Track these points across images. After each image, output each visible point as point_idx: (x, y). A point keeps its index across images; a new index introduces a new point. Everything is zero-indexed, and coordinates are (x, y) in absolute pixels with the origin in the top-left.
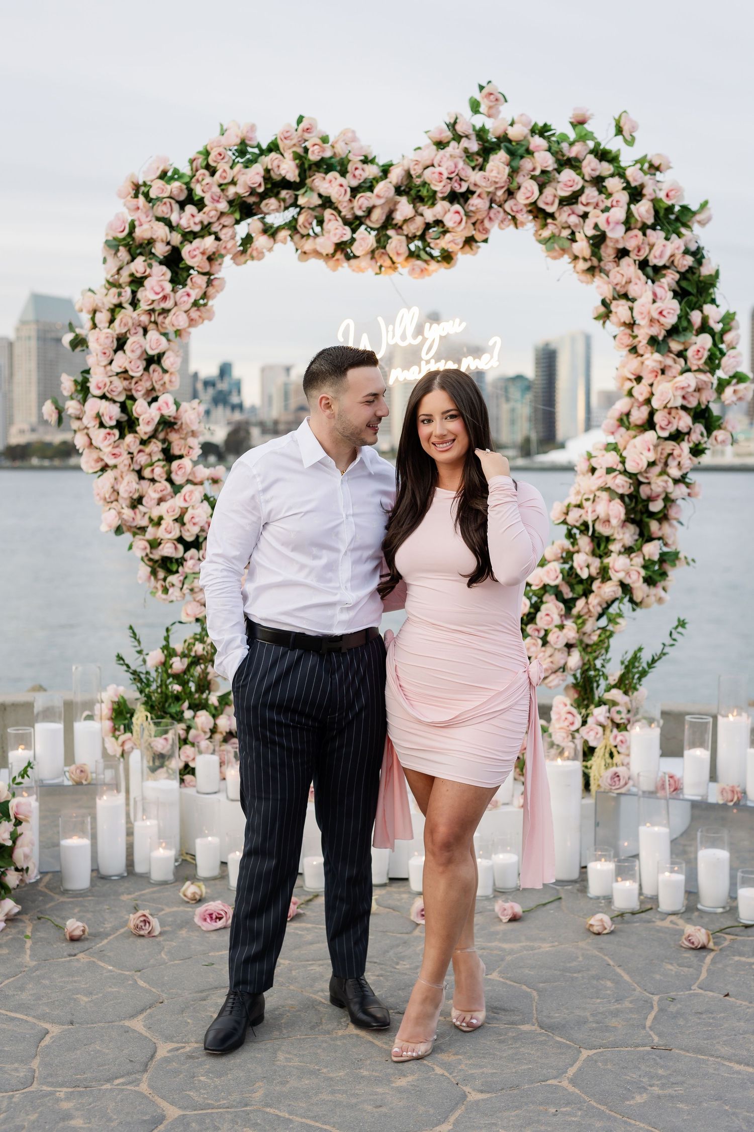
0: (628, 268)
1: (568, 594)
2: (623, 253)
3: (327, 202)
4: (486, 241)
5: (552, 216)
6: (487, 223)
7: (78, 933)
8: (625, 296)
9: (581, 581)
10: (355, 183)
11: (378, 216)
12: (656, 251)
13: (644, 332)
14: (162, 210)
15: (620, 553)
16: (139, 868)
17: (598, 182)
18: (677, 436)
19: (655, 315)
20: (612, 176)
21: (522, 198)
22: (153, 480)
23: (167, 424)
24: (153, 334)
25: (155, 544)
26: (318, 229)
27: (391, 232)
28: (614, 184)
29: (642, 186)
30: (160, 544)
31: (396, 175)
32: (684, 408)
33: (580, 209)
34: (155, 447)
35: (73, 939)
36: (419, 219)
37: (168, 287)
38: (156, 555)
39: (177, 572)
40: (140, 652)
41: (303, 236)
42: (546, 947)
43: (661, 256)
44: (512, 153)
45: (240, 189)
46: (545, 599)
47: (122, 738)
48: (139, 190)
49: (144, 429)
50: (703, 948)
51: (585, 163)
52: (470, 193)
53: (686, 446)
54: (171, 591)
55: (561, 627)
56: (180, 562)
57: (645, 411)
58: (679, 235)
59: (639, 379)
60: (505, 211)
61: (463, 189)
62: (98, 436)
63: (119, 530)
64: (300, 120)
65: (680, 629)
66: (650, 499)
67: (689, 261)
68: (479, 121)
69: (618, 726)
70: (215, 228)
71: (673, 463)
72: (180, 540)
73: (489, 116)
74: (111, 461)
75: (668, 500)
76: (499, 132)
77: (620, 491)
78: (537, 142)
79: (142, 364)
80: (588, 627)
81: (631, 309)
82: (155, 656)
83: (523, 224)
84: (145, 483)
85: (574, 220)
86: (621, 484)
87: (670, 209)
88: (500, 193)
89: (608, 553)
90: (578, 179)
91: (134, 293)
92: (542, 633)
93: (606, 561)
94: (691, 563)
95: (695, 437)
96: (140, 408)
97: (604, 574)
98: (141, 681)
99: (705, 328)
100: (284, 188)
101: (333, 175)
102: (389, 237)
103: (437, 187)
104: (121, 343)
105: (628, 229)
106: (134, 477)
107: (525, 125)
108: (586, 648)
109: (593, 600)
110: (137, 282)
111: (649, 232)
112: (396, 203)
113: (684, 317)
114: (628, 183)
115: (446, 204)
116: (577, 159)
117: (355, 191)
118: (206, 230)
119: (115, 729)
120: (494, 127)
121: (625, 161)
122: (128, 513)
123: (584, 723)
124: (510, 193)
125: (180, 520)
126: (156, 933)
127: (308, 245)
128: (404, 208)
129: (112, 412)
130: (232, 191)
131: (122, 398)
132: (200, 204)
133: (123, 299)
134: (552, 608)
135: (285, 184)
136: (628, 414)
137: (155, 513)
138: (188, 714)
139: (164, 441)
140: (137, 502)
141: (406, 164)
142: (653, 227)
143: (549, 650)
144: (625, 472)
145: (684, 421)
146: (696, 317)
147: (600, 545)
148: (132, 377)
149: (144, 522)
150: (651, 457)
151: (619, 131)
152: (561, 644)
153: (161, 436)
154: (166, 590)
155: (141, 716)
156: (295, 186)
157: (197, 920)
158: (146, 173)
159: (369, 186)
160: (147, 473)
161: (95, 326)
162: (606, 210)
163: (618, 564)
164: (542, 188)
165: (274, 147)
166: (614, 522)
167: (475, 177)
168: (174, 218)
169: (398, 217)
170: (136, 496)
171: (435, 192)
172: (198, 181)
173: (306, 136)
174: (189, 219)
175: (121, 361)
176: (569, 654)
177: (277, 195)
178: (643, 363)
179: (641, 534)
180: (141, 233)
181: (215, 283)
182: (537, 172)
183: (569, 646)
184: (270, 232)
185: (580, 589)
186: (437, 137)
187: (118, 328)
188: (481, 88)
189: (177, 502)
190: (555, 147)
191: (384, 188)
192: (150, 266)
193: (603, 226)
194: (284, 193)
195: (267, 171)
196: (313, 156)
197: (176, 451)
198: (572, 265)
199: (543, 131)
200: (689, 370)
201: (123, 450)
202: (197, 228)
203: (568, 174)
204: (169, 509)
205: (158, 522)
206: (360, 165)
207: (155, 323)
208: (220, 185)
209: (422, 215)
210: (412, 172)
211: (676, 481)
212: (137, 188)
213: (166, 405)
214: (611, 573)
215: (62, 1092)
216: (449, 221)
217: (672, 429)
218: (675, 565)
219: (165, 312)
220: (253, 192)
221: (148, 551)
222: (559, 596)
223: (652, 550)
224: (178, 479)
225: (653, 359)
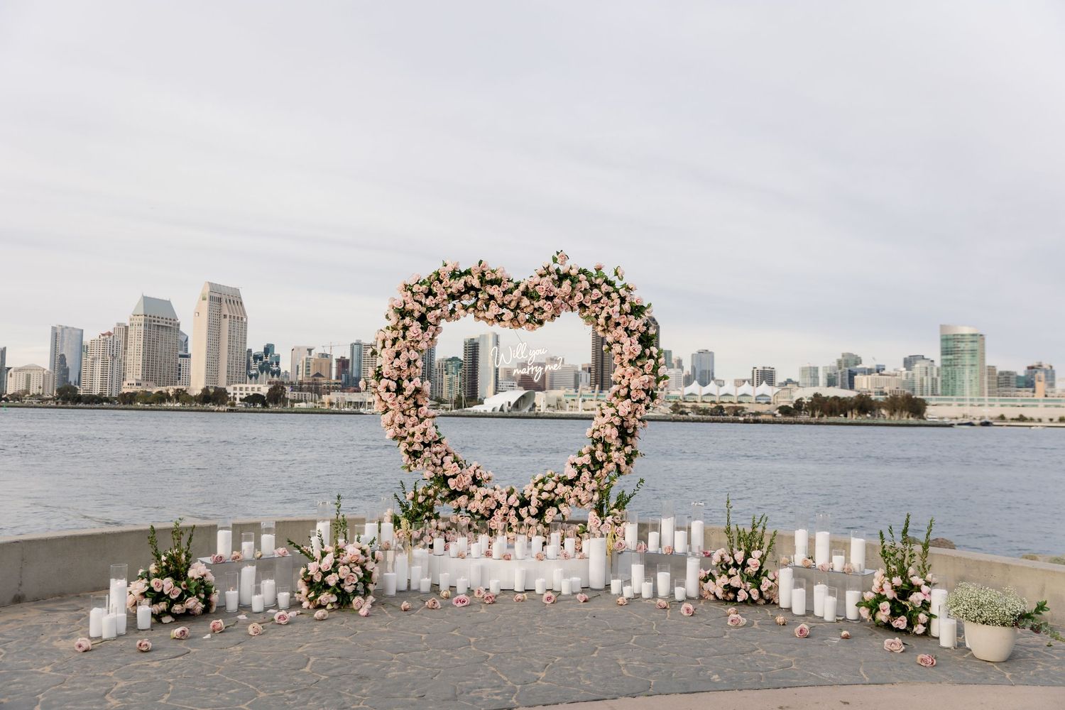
0: (620, 330)
1: (593, 469)
2: (618, 324)
3: (492, 297)
4: (559, 316)
5: (588, 307)
6: (560, 309)
7: (408, 607)
8: (618, 342)
9: (598, 462)
10: (504, 290)
11: (513, 304)
12: (632, 324)
13: (626, 357)
14: (417, 298)
15: (615, 451)
16: (414, 587)
17: (608, 295)
18: (640, 401)
19: (632, 351)
20: (613, 292)
21: (576, 300)
22: (409, 416)
23: (418, 391)
24: (412, 351)
25: (411, 444)
26: (485, 308)
27: (519, 311)
28: (614, 295)
29: (625, 297)
30: (413, 444)
31: (522, 288)
32: (643, 389)
33: (600, 305)
34: (411, 401)
35: (405, 610)
36: (532, 306)
37: (420, 331)
38: (410, 450)
39: (420, 457)
40: (404, 493)
41: (479, 311)
42: (603, 609)
43: (634, 326)
44: (572, 281)
45: (454, 290)
46: (582, 470)
47: (398, 531)
48: (408, 288)
49: (407, 393)
50: (665, 608)
51: (602, 286)
52: (554, 296)
53: (643, 406)
54: (418, 465)
55: (591, 482)
56: (421, 453)
57: (626, 390)
58: (641, 317)
59: (624, 377)
60: (568, 304)
61: (552, 295)
62: (386, 396)
63: (395, 438)
64: (480, 262)
65: (641, 483)
66: (628, 428)
67: (645, 328)
68: (556, 266)
69: (617, 524)
70: (440, 306)
71: (638, 413)
72: (423, 443)
73: (561, 264)
74: (391, 407)
75: (635, 428)
76: (566, 271)
77: (617, 424)
78: (582, 277)
79: (406, 364)
80: (602, 483)
81: (622, 348)
82: (410, 495)
83: (576, 310)
84: (406, 417)
85: (597, 309)
86: (617, 421)
87: (637, 307)
88: (567, 297)
89: (611, 451)
90: (600, 293)
91: (404, 333)
92: (582, 485)
93: (610, 454)
95: (647, 402)
96: (406, 383)
97: (609, 460)
98: (404, 507)
99: (651, 357)
100: (472, 290)
101: (494, 286)
102: (518, 313)
103: (541, 294)
104: (398, 355)
105: (620, 315)
106: (400, 415)
107: (577, 269)
108: (601, 492)
109: (604, 471)
110: (406, 328)
111: (628, 316)
112: (521, 299)
113: (643, 351)
114: (619, 295)
115: (544, 300)
116: (599, 285)
117: (505, 293)
118: (437, 307)
119: (394, 527)
120: (563, 269)
121: (618, 286)
122: (398, 429)
123: (603, 523)
124: (571, 298)
125: (424, 434)
126: (440, 607)
127: (481, 315)
128: (525, 302)
129: (393, 385)
130: (449, 290)
131: (396, 379)
132: (435, 295)
133: (399, 336)
134: (586, 474)
135: (472, 288)
136: (619, 391)
137: (411, 430)
138: (426, 521)
139: (414, 398)
140: (402, 426)
141: (526, 282)
142: (631, 314)
143: (586, 492)
144: (618, 416)
145: (643, 395)
146: (647, 351)
147: (607, 447)
148: (401, 370)
149: (405, 435)
150: (629, 409)
151: (616, 274)
152: (590, 491)
153: (413, 396)
154: (415, 466)
155: (404, 522)
156: (477, 290)
157: (454, 603)
158: (411, 281)
159: (509, 292)
160: (407, 413)
161: (384, 347)
162: (613, 306)
163: (615, 455)
164: (584, 295)
165: (468, 272)
166: (614, 437)
167: (556, 290)
168: (423, 301)
169: (523, 305)
170: (402, 423)
171: (540, 296)
172: (434, 286)
173: (484, 269)
174: (429, 302)
175: (397, 363)
176: (594, 495)
177: (468, 293)
178: (625, 370)
179: (623, 443)
180: (409, 307)
181: (438, 329)
182: (583, 289)
183: (593, 491)
184: (465, 308)
185: (598, 466)
186: (540, 273)
187: (396, 348)
188: (558, 253)
189: (422, 426)
190: (589, 279)
191: (517, 293)
192: (413, 322)
193: (611, 313)
194: (472, 292)
195: (465, 282)
196: (488, 277)
197: (419, 403)
198: (595, 328)
199: (584, 272)
200: (646, 374)
201: (397, 402)
202: (434, 306)
203: (595, 291)
204: (418, 429)
205: (413, 434)
206: (506, 282)
207: (413, 346)
208: (444, 288)
209: (533, 305)
210: (529, 287)
211: (639, 420)
212: (406, 286)
213: (417, 382)
214: (613, 459)
215: (444, 651)
216: (545, 308)
217: (637, 398)
218: (636, 457)
219: (418, 342)
220: (459, 291)
221: (408, 447)
222: (589, 469)
223: (628, 449)
224: (421, 416)
225: (630, 369)
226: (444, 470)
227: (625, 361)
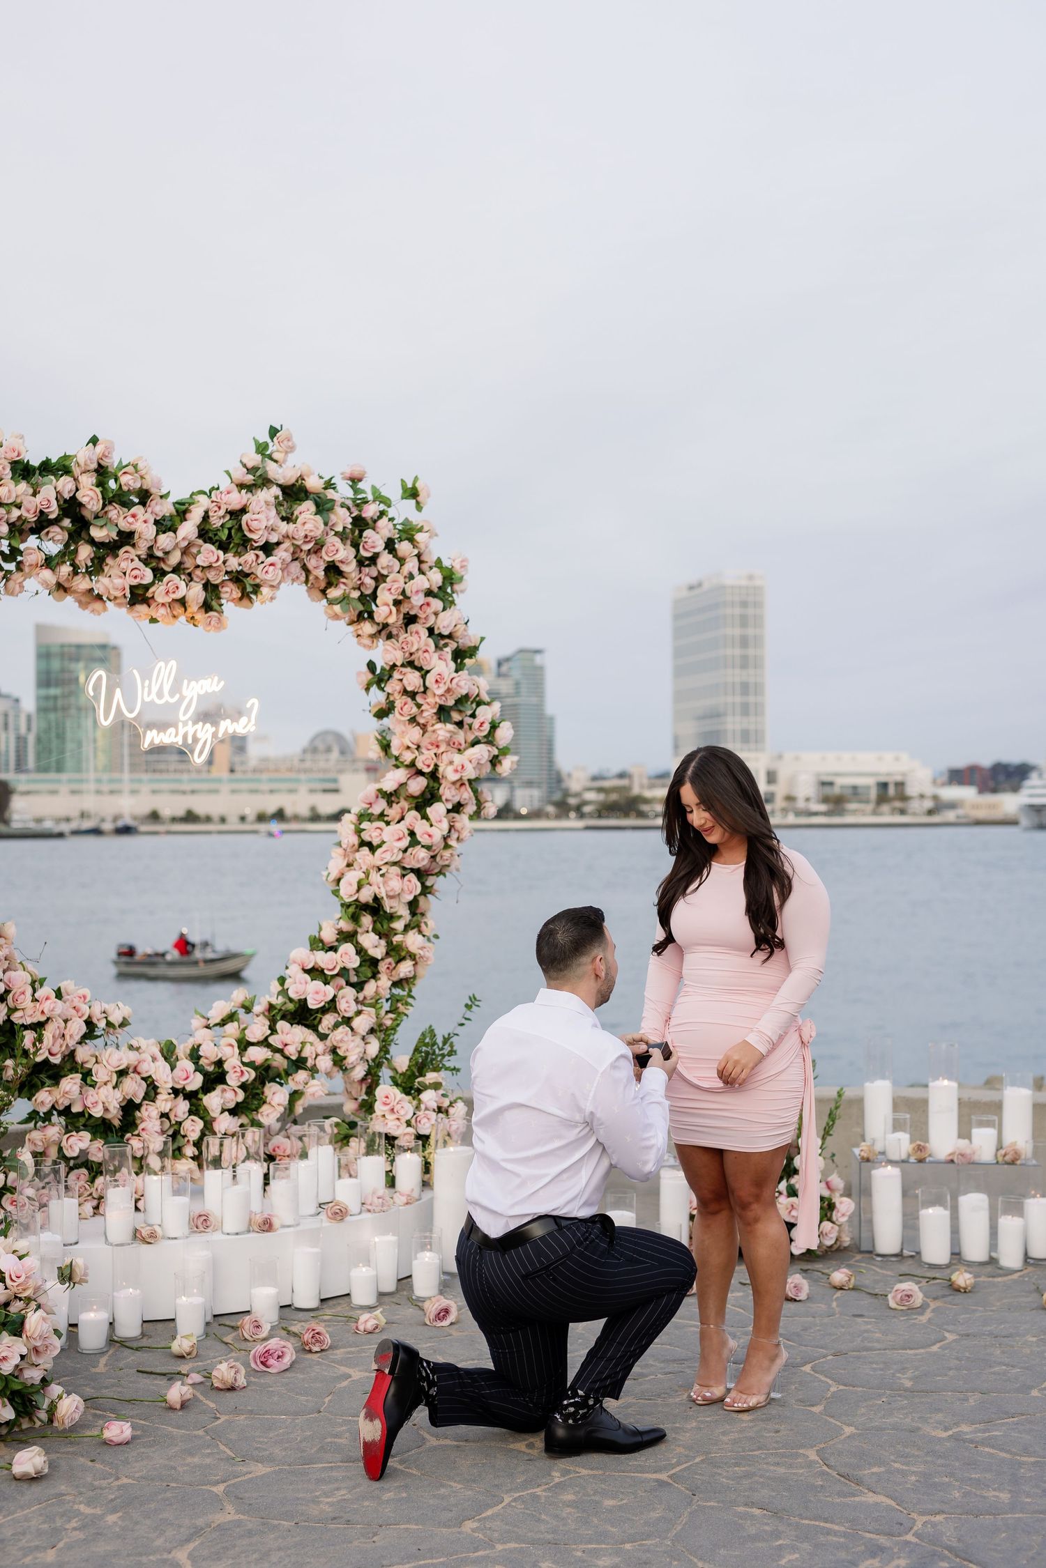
0: (419, 634)
2: (413, 620)
3: (125, 538)
5: (346, 575)
8: (413, 664)
10: (158, 518)
13: (432, 702)
17: (391, 545)
18: (460, 809)
20: (403, 540)
21: (325, 555)
31: (195, 516)
33: (375, 571)
36: (221, 567)
43: (448, 627)
44: (316, 504)
45: (25, 513)
51: (380, 525)
52: (278, 543)
55: (360, 1012)
59: (418, 749)
64: (93, 441)
69: (442, 1111)
71: (454, 836)
76: (296, 480)
77: (419, 865)
81: (424, 678)
83: (315, 581)
85: (367, 582)
87: (449, 577)
88: (308, 548)
89: (391, 932)
92: (345, 1021)
93: (396, 939)
94: (433, 939)
97: (398, 954)
101: (134, 508)
107: (315, 475)
108: (382, 1033)
109: (383, 982)
117: (157, 527)
120: (288, 476)
123: (417, 1109)
127: (78, 583)
128: (207, 554)
130: (15, 513)
134: (345, 993)
136: (406, 785)
141: (204, 504)
150: (445, 829)
152: (364, 1034)
167: (284, 527)
173: (107, 460)
176: (367, 1043)
178: (425, 734)
182: (340, 529)
183: (370, 1033)
185: (367, 971)
186: (238, 479)
194: (68, 523)
195: (59, 493)
198: (351, 628)
203: (368, 535)
206: (161, 499)
209: (224, 563)
210: (211, 514)
217: (456, 801)
226: (12, 1010)
227: (429, 713)
